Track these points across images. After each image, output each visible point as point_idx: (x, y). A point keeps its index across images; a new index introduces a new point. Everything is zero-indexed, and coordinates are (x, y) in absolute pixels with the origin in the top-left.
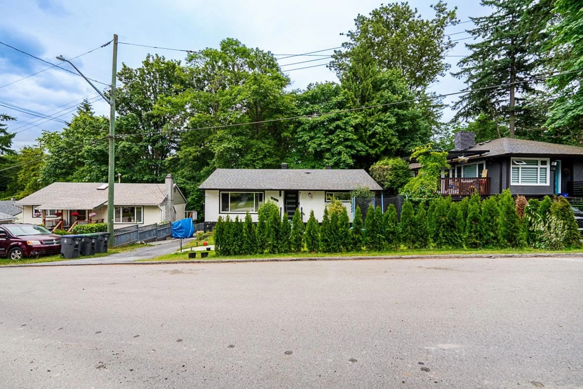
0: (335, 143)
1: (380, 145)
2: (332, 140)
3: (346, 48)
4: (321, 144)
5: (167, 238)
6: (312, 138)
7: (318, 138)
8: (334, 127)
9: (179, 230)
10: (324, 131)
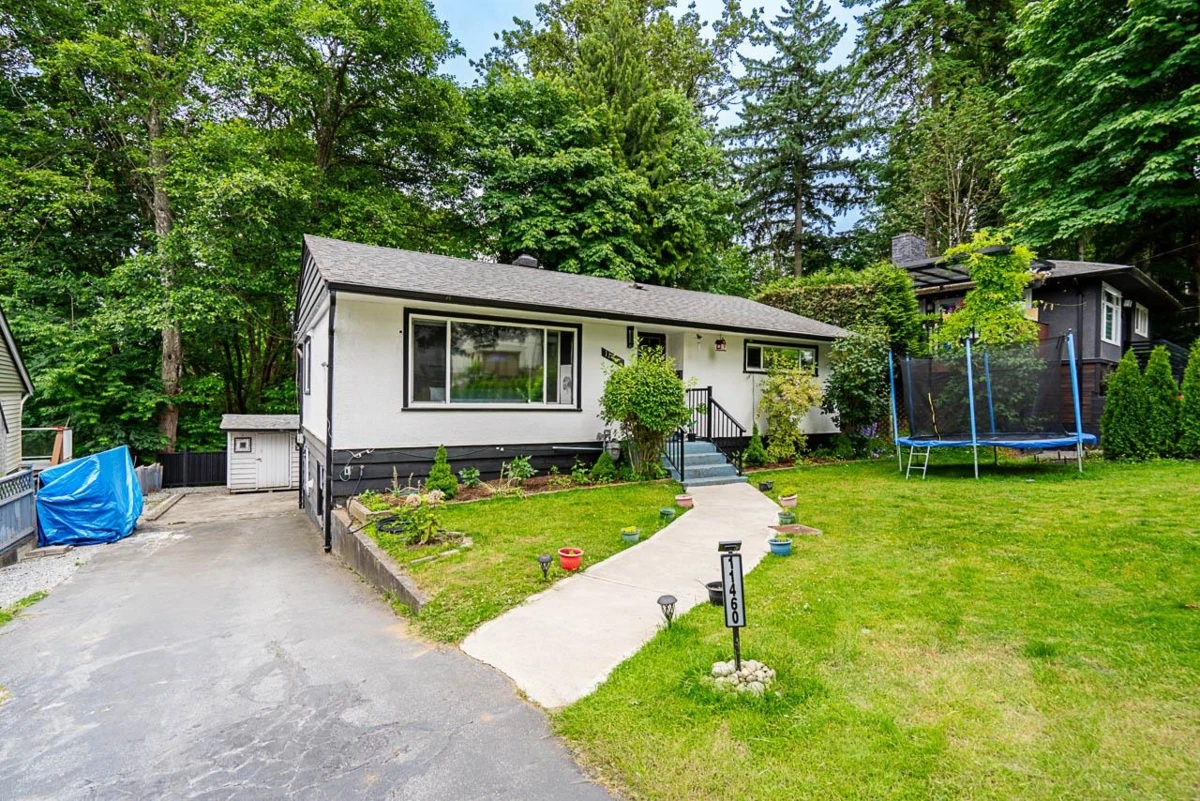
0: (594, 233)
1: (679, 258)
2: (583, 226)
3: (543, 23)
4: (552, 234)
5: (21, 553)
6: (528, 212)
7: (542, 214)
8: (590, 190)
9: (86, 508)
10: (562, 199)
